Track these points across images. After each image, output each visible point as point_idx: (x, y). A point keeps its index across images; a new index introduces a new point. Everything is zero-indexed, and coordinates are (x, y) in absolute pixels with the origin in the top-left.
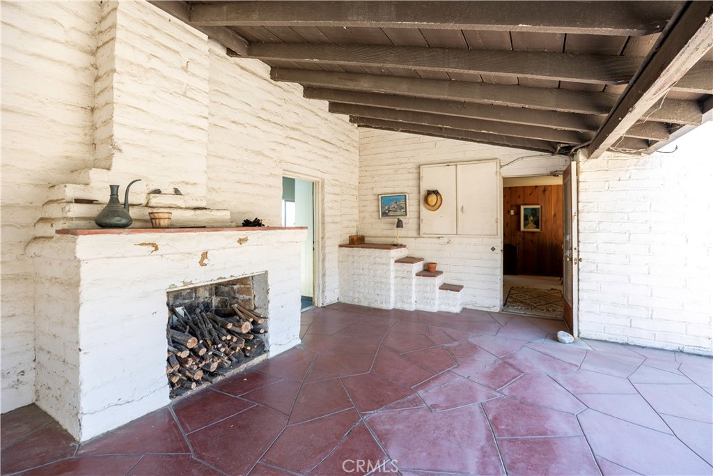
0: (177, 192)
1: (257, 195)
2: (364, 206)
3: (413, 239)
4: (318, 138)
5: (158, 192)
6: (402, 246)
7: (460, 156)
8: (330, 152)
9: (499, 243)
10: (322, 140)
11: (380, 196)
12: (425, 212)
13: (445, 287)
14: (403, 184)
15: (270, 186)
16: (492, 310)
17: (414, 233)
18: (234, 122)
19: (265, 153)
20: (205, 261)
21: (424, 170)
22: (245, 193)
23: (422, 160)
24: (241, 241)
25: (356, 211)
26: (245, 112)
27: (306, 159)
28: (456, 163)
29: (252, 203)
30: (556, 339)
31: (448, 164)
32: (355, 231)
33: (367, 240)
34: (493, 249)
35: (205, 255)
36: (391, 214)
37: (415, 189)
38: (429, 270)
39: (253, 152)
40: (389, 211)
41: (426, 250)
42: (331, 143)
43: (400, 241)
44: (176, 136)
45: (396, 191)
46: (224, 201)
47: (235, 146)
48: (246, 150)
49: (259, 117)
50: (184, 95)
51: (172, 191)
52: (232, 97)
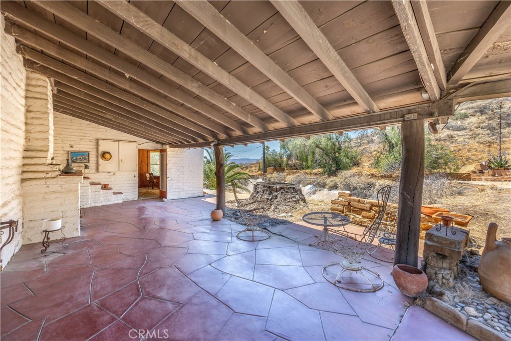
3: (95, 174)
7: (120, 138)
9: (137, 174)
11: (70, 152)
12: (101, 161)
13: (114, 193)
14: (86, 146)
16: (134, 199)
17: (94, 171)
21: (101, 142)
23: (98, 136)
28: (119, 141)
30: (163, 201)
31: (114, 140)
34: (135, 176)
36: (78, 161)
37: (95, 150)
38: (105, 187)
41: (102, 178)
45: (81, 150)
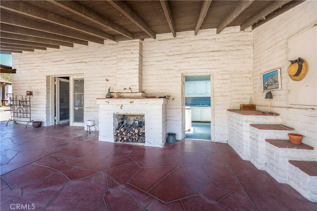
0: (130, 88)
1: (168, 86)
2: (256, 84)
3: (285, 109)
4: (208, 52)
5: (125, 89)
6: (277, 115)
8: (218, 56)
10: (210, 52)
11: (262, 75)
12: (291, 82)
15: (174, 82)
18: (157, 61)
19: (171, 68)
20: (122, 108)
21: (290, 43)
22: (162, 86)
24: (131, 102)
25: (251, 88)
26: (162, 56)
27: (198, 65)
29: (165, 89)
32: (249, 101)
33: (258, 108)
35: (122, 106)
39: (165, 70)
40: (268, 85)
42: (220, 51)
43: (275, 110)
44: (130, 73)
45: (272, 68)
46: (154, 90)
47: (158, 70)
48: (162, 70)
49: (168, 55)
50: (132, 61)
51: (129, 88)
52: (156, 53)
